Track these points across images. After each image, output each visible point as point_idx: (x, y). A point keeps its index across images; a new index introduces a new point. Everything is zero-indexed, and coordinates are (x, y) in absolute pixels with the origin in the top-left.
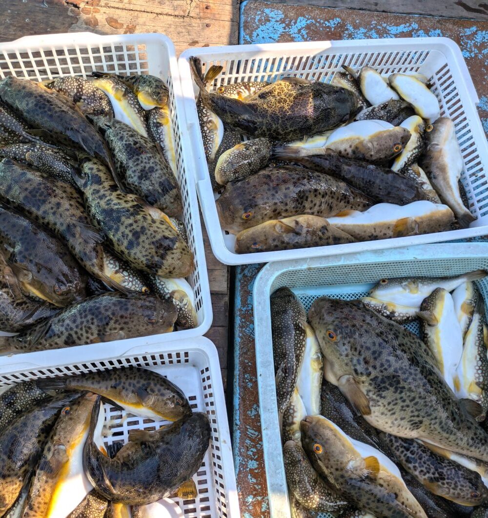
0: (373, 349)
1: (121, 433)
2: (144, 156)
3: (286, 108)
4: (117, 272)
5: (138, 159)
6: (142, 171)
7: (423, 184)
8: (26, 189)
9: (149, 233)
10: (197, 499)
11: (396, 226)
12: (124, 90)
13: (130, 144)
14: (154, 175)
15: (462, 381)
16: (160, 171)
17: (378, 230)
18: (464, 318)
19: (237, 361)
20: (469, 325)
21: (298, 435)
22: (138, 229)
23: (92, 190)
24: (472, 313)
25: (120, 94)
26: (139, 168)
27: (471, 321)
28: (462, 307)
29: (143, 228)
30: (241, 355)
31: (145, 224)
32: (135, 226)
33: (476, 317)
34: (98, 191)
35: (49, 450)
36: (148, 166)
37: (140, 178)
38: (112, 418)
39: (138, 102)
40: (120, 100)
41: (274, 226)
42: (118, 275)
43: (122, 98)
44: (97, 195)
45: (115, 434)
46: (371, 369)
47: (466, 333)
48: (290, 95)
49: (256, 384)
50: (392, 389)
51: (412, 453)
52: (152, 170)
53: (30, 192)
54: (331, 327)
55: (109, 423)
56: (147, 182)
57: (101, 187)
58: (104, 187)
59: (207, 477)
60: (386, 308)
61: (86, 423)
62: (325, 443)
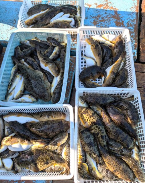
0: (39, 84)
1: (98, 81)
2: (88, 142)
3: (41, 155)
4: (98, 111)
5: (90, 141)
6: (89, 138)
7: (7, 128)
8: (122, 135)
9: (89, 116)
10: (83, 67)
11: (21, 115)
12: (93, 171)
13: (92, 147)
14: (86, 136)
15: (20, 79)
16: (84, 137)
17: (26, 115)
18: (13, 92)
19: (70, 92)
20: (12, 90)
21: (60, 73)
22: (92, 117)
23: (104, 134)
24: (10, 93)
25: (94, 170)
26: (90, 139)
27: (11, 91)
28: (12, 95)
29: (91, 117)
30: (69, 93)
31: (90, 118)
32: (93, 118)
33: (9, 92)
34: (102, 133)
35: (114, 77)
36: (87, 139)
37: (90, 136)
38: (100, 84)
39: (88, 166)
40: (94, 167)
41: (55, 117)
42: (97, 110)
43: (93, 168)
44: (102, 131)
45: (100, 81)
46: (41, 80)
47: (14, 89)
48: (39, 160)
49: (67, 87)
50: (37, 76)
51: (36, 67)
52: (86, 138)
53: (121, 134)
54: (47, 91)
55: (101, 83)
56: (88, 134)
57: (101, 134)
58: (100, 134)
59: (81, 69)
60: (31, 97)
61: (106, 80)
62: (55, 70)
